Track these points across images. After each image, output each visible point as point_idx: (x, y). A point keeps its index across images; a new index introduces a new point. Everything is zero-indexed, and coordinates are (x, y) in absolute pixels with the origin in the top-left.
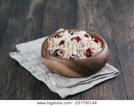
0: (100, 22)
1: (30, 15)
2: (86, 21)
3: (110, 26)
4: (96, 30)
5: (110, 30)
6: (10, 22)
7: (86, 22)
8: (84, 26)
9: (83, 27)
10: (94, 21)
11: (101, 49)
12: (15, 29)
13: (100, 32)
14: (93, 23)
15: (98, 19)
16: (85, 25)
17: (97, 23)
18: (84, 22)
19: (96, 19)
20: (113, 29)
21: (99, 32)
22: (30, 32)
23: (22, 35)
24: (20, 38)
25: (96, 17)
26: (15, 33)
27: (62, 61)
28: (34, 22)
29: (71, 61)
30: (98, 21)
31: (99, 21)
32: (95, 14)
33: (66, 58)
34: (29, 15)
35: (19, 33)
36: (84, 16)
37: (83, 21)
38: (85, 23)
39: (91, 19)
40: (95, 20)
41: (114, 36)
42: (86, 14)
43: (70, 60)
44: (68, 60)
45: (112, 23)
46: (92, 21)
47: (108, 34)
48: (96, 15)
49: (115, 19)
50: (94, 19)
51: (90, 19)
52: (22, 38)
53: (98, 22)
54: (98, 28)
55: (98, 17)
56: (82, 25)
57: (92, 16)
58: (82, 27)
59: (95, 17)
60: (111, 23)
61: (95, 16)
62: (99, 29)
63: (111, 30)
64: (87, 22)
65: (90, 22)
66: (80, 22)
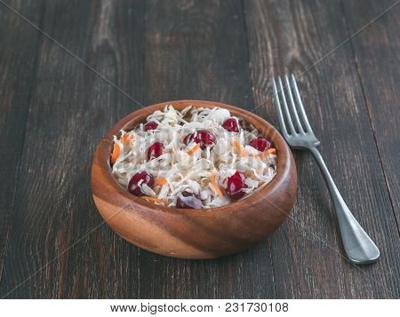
0: (320, 54)
1: (103, 33)
2: (276, 50)
3: (353, 68)
4: (311, 86)
5: (354, 82)
6: (43, 56)
7: (276, 56)
8: (272, 69)
9: (268, 72)
10: (303, 53)
11: (271, 174)
12: (62, 81)
13: (323, 91)
14: (300, 59)
15: (314, 44)
16: (275, 65)
17: (311, 58)
18: (270, 55)
19: (308, 44)
20: (363, 82)
21: (319, 90)
22: (109, 94)
23: (87, 106)
24: (79, 115)
25: (308, 36)
26: (62, 97)
27: (152, 214)
28: (118, 59)
29: (180, 216)
30: (315, 52)
31: (317, 49)
32: (303, 26)
33: (166, 205)
34: (101, 30)
35: (75, 97)
36: (270, 34)
37: (267, 50)
38: (274, 59)
39: (293, 43)
40: (306, 49)
41: (366, 105)
42: (276, 26)
43: (178, 213)
44: (171, 210)
45: (357, 60)
46: (294, 52)
47: (349, 100)
48: (306, 28)
49: (365, 44)
50: (300, 44)
51: (290, 44)
52: (87, 114)
53: (313, 55)
54: (316, 76)
55: (312, 35)
56: (266, 66)
57: (295, 35)
58: (266, 75)
59: (302, 36)
60: (354, 58)
61: (304, 32)
62: (318, 82)
63: (357, 84)
64: (279, 55)
65: (290, 55)
66: (260, 54)
